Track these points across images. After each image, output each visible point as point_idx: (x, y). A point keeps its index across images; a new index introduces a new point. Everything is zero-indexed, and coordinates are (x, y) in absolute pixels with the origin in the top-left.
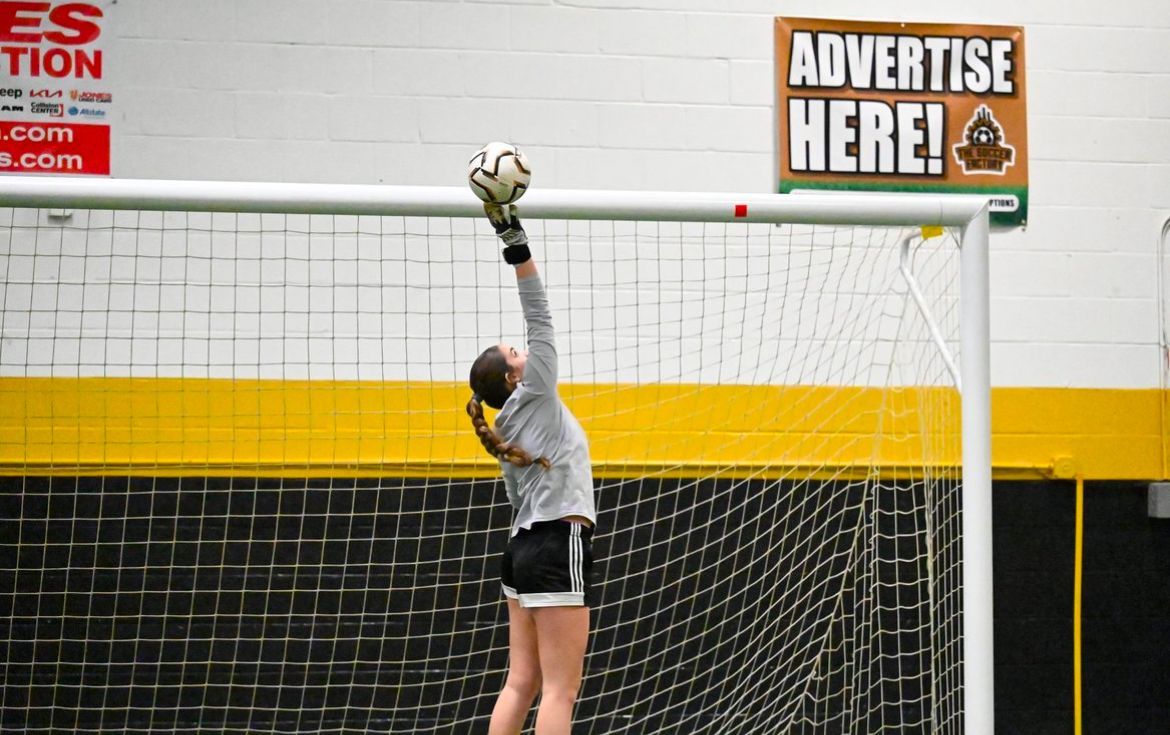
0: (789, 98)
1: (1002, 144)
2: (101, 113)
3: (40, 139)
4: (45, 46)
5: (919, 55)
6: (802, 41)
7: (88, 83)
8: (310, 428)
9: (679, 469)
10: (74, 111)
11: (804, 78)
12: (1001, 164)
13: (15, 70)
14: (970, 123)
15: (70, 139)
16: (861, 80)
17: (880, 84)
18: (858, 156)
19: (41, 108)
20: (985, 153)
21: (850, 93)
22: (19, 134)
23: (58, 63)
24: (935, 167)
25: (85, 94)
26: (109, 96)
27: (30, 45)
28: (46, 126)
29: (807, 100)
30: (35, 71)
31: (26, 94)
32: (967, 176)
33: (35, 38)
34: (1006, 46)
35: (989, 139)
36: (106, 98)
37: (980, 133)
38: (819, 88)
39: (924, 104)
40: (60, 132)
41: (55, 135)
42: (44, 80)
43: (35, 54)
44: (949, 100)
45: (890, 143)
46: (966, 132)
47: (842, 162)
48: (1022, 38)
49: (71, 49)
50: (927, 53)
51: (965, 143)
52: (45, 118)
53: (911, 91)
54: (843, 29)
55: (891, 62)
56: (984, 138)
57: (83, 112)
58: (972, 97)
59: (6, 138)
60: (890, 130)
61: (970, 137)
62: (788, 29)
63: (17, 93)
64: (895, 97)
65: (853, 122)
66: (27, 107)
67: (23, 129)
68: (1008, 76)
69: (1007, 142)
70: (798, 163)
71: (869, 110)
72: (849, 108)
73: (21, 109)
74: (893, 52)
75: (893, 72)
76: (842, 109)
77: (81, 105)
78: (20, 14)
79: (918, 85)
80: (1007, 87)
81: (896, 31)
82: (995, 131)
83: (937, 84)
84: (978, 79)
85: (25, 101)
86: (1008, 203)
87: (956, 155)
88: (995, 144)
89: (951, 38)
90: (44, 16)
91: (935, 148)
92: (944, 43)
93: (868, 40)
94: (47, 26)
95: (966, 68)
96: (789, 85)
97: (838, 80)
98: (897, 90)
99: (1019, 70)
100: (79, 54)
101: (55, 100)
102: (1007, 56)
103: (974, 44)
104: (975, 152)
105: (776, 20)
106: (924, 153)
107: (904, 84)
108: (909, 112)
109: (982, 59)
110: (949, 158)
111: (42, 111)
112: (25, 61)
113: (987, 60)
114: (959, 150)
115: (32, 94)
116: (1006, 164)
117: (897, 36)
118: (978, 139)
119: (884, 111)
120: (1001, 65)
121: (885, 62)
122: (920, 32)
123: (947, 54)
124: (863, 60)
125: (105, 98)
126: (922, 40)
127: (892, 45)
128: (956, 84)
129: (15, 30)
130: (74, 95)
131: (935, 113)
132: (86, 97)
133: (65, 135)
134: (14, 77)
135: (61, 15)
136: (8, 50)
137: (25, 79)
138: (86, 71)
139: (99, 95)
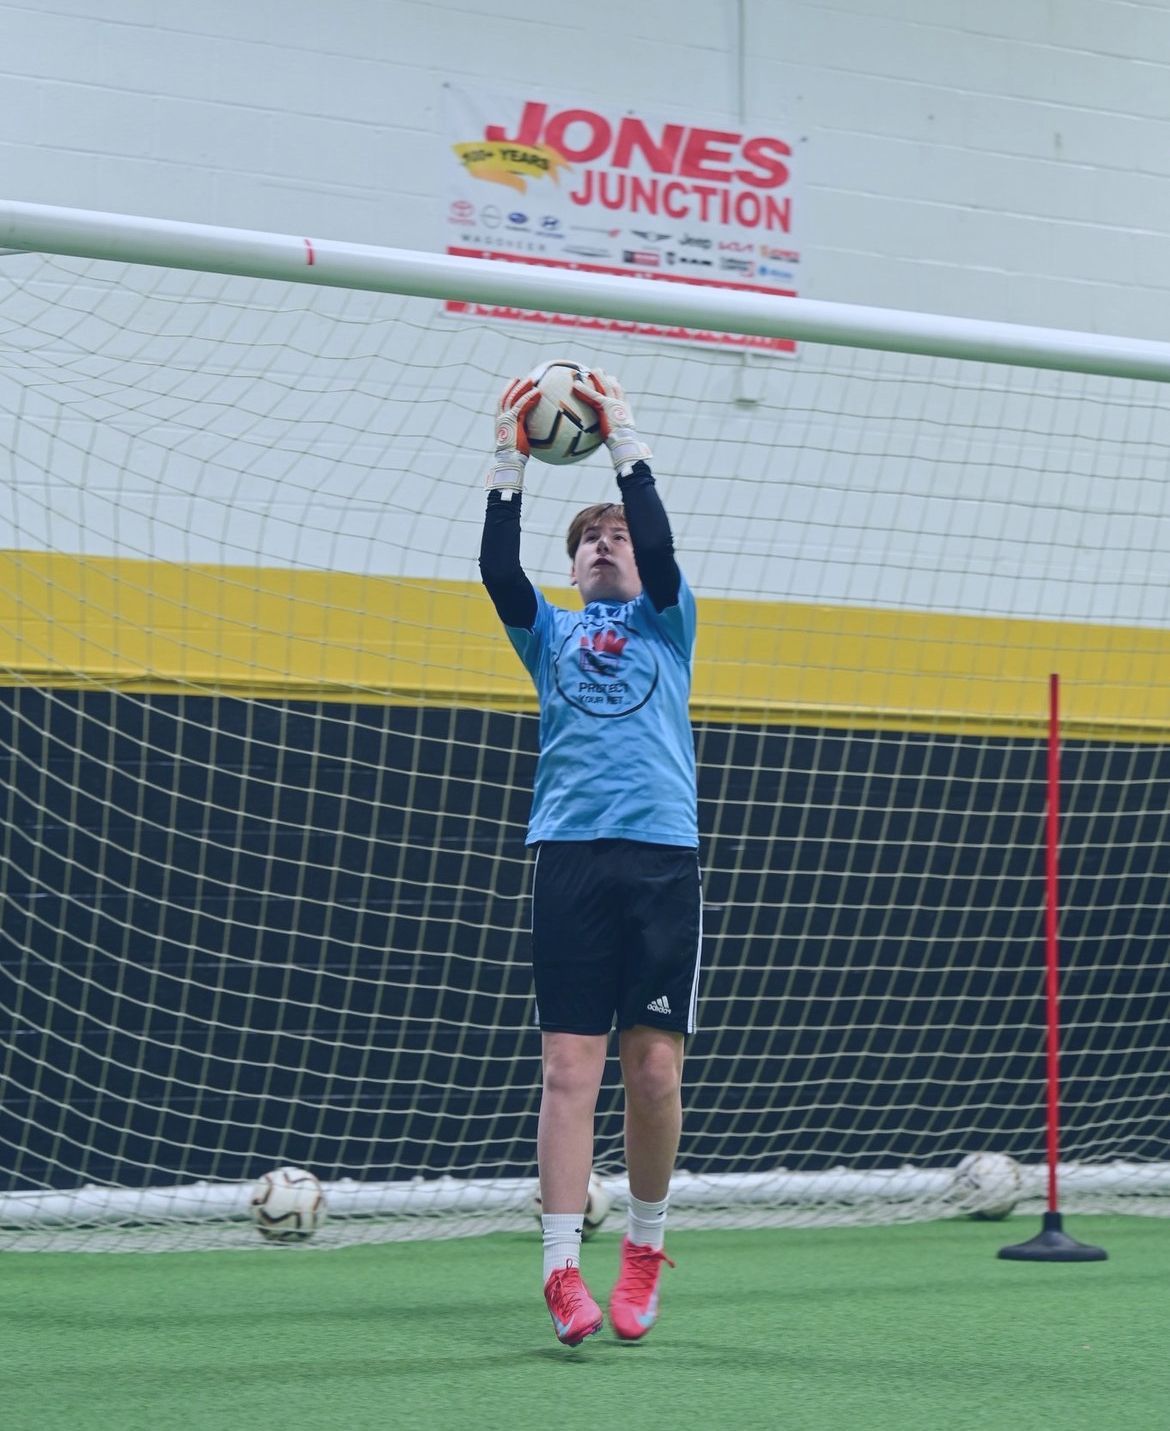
2: (787, 276)
4: (737, 187)
7: (775, 238)
10: (763, 271)
13: (704, 217)
19: (732, 264)
23: (748, 210)
25: (774, 251)
26: (797, 255)
27: (719, 185)
28: (738, 288)
30: (725, 219)
31: (715, 245)
33: (725, 177)
36: (793, 258)
42: (735, 231)
43: (726, 194)
49: (761, 194)
57: (773, 273)
63: (704, 243)
77: (772, 265)
78: (712, 146)
85: (713, 255)
90: (735, 149)
94: (739, 163)
100: (770, 201)
101: (744, 256)
111: (732, 268)
112: (715, 202)
115: (721, 246)
125: (793, 256)
129: (707, 164)
130: (764, 249)
132: (775, 255)
134: (704, 224)
135: (751, 151)
136: (697, 189)
137: (714, 229)
138: (776, 223)
139: (787, 254)
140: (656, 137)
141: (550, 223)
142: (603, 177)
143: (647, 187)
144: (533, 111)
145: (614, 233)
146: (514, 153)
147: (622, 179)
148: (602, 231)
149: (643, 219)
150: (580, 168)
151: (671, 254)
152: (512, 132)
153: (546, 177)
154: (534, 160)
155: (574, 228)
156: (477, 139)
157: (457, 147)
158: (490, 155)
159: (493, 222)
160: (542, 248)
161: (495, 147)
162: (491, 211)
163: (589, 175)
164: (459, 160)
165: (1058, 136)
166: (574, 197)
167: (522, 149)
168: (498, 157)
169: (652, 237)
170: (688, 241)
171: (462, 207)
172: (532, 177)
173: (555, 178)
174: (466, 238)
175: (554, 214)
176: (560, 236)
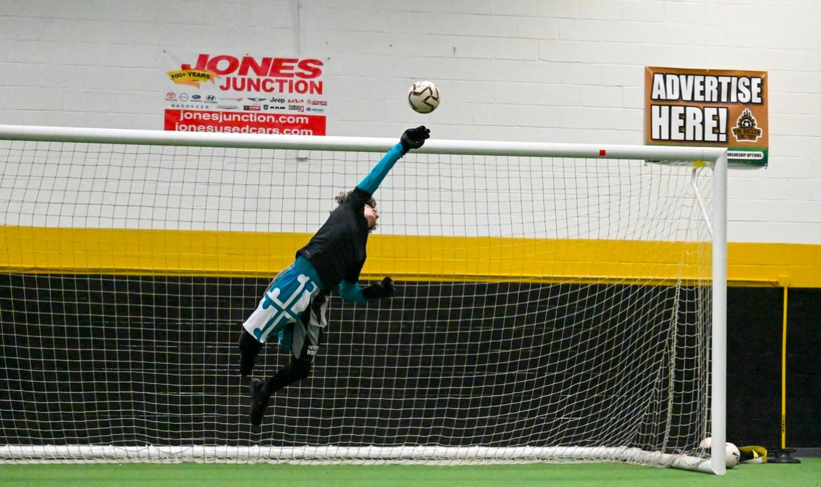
0: (652, 105)
1: (756, 127)
2: (321, 110)
3: (293, 122)
4: (296, 79)
5: (715, 85)
6: (659, 78)
7: (315, 96)
8: (419, 258)
9: (579, 280)
10: (309, 109)
11: (659, 96)
12: (755, 136)
13: (281, 90)
14: (740, 117)
15: (307, 122)
16: (687, 96)
17: (696, 99)
18: (685, 133)
19: (294, 108)
20: (748, 131)
21: (682, 103)
22: (283, 120)
23: (302, 87)
24: (723, 138)
25: (314, 101)
26: (326, 102)
27: (288, 79)
28: (296, 116)
29: (660, 106)
30: (291, 90)
31: (286, 101)
32: (738, 143)
33: (291, 75)
34: (759, 81)
35: (749, 125)
36: (324, 104)
37: (745, 122)
38: (666, 100)
39: (718, 108)
40: (302, 119)
41: (300, 120)
42: (295, 95)
43: (291, 82)
44: (730, 106)
45: (701, 126)
46: (738, 122)
47: (677, 135)
48: (766, 77)
49: (308, 81)
50: (720, 84)
51: (738, 127)
52: (295, 112)
53: (711, 102)
54: (679, 72)
55: (701, 88)
56: (747, 124)
57: (314, 110)
58: (741, 105)
59: (277, 122)
60: (701, 120)
61: (740, 124)
62: (651, 72)
63: (282, 101)
64: (703, 105)
65: (683, 116)
66: (287, 108)
67: (285, 118)
68: (759, 95)
69: (758, 127)
70: (656, 136)
71: (691, 111)
72: (681, 110)
73: (284, 108)
74: (703, 83)
75: (703, 93)
76: (677, 110)
77: (313, 107)
78: (284, 64)
79: (715, 99)
80: (759, 100)
81: (704, 73)
82: (752, 121)
83: (724, 99)
84: (744, 97)
85: (286, 104)
86: (758, 155)
87: (733, 133)
88: (752, 128)
89: (731, 77)
90: (295, 65)
91: (723, 129)
92: (728, 79)
93: (691, 78)
94: (297, 69)
95: (739, 91)
96: (652, 99)
97: (676, 96)
98: (705, 102)
99: (765, 92)
100: (311, 82)
101: (300, 104)
102: (759, 85)
103: (742, 80)
104: (742, 131)
105: (646, 68)
106: (717, 131)
107: (708, 99)
108: (710, 112)
109: (747, 87)
110: (729, 134)
112: (286, 86)
113: (749, 87)
114: (735, 130)
115: (289, 101)
116: (758, 137)
117: (705, 76)
118: (744, 125)
119: (698, 112)
120: (756, 90)
121: (699, 88)
122: (717, 74)
123: (729, 84)
124: (688, 88)
126: (717, 77)
127: (702, 80)
128: (734, 99)
129: (282, 71)
130: (309, 102)
131: (723, 113)
132: (315, 103)
133: (305, 120)
134: (281, 93)
135: (303, 65)
136: (277, 81)
137: (286, 94)
138: (315, 90)
139: (321, 102)
140: (259, 63)
141: (211, 98)
142: (235, 80)
143: (255, 82)
144: (203, 58)
145: (240, 100)
146: (194, 74)
147: (243, 80)
148: (235, 99)
149: (254, 94)
150: (224, 77)
151: (265, 106)
152: (193, 66)
153: (209, 81)
154: (203, 75)
155: (221, 99)
156: (178, 69)
157: (169, 73)
158: (184, 75)
159: (183, 99)
160: (207, 107)
161: (186, 72)
162: (183, 95)
163: (228, 80)
164: (169, 78)
165: (454, 48)
166: (222, 88)
167: (197, 72)
168: (187, 75)
169: (257, 100)
170: (274, 100)
171: (171, 95)
172: (202, 82)
173: (213, 82)
174: (173, 106)
175: (212, 94)
176: (216, 102)
